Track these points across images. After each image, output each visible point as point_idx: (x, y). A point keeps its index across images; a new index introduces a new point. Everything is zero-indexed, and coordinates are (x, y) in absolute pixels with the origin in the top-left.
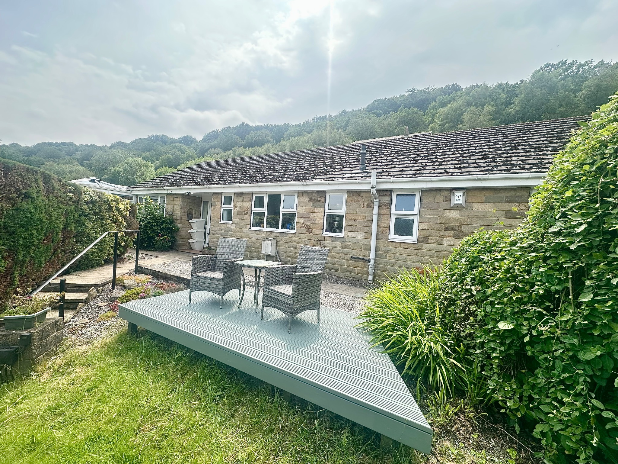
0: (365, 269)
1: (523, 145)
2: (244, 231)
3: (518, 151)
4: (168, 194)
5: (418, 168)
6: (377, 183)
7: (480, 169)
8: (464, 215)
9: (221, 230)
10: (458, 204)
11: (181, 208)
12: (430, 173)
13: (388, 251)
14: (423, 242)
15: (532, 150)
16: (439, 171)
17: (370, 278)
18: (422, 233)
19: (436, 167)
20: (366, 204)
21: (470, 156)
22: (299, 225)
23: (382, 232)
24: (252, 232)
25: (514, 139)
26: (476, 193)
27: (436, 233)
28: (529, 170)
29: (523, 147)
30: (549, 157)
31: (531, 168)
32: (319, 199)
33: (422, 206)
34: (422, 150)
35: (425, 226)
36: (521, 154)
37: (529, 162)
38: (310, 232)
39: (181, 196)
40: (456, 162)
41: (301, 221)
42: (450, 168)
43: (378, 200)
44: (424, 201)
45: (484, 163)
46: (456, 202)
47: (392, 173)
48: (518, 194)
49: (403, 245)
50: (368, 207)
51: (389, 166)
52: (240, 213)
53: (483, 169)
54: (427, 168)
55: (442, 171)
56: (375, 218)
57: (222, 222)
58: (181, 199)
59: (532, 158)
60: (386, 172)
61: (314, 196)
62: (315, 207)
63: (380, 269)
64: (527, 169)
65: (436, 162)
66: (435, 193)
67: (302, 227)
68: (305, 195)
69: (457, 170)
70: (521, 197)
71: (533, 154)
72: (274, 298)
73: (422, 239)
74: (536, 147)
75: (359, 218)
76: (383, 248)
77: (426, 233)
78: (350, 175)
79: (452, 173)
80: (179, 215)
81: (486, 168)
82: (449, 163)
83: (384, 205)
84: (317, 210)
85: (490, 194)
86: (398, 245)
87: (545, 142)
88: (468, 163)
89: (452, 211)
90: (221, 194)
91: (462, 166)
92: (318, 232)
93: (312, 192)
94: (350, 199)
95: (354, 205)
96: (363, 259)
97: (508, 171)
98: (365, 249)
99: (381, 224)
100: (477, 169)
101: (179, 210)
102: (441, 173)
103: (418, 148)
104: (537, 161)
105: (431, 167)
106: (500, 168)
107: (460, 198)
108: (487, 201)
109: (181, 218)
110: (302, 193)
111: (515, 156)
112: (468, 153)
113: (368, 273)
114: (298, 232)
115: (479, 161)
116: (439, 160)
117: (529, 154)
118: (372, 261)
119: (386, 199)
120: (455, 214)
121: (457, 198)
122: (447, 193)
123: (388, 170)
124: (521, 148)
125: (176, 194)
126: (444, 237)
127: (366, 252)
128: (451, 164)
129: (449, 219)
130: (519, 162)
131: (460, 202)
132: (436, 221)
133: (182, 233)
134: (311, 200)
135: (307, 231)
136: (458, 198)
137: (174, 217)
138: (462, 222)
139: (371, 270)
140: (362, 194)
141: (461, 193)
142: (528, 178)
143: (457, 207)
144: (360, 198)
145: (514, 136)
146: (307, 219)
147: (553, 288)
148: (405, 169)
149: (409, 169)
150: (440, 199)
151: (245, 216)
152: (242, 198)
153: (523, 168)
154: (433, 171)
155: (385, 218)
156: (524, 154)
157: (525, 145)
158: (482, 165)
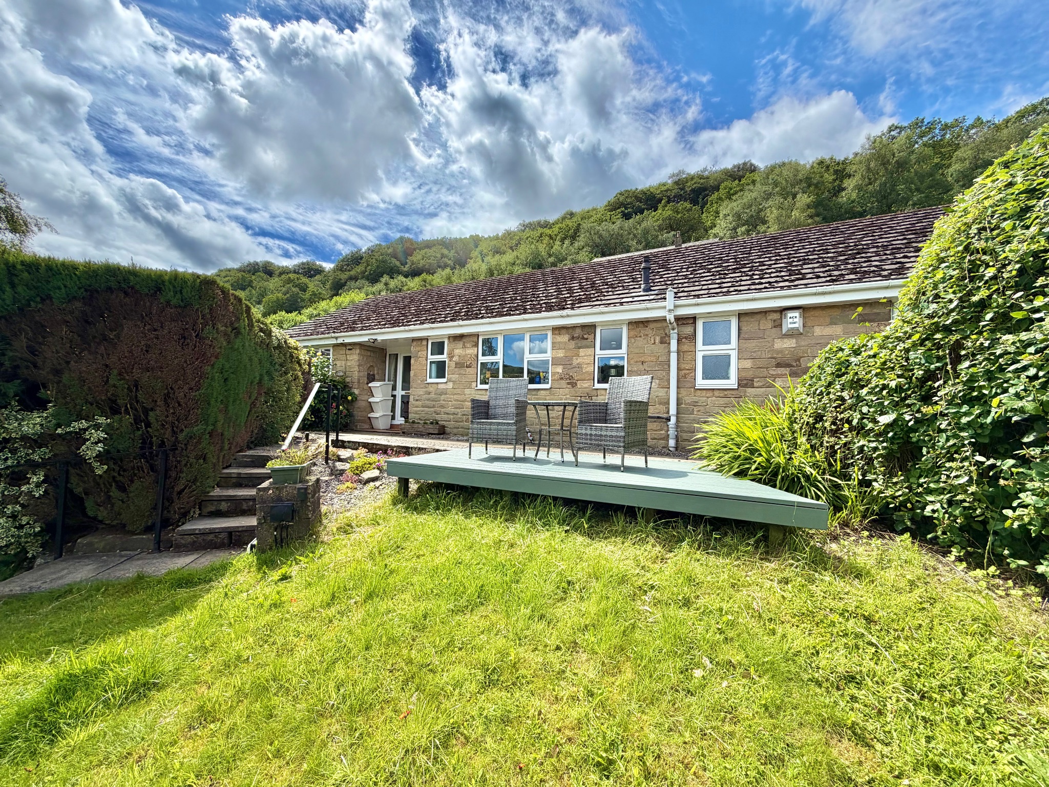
0: (663, 432)
1: (874, 247)
2: (467, 391)
3: (869, 255)
4: (335, 346)
5: (730, 284)
6: (676, 306)
7: (820, 280)
8: (803, 343)
9: (429, 393)
10: (792, 329)
11: (359, 366)
12: (749, 289)
13: (695, 404)
14: (746, 386)
15: (888, 252)
16: (763, 286)
17: (672, 443)
18: (743, 374)
19: (757, 281)
20: (658, 339)
21: (801, 265)
22: (557, 377)
23: (685, 376)
24: (480, 392)
25: (861, 239)
26: (817, 313)
27: (764, 372)
28: (887, 277)
29: (875, 250)
30: (912, 259)
31: (891, 274)
32: (585, 336)
33: (742, 336)
34: (727, 261)
35: (748, 364)
36: (873, 259)
37: (887, 267)
38: (573, 385)
39: (358, 347)
40: (783, 274)
41: (559, 369)
42: (776, 282)
43: (676, 331)
44: (744, 328)
45: (823, 272)
46: (790, 326)
47: (693, 293)
48: (875, 311)
49: (717, 393)
50: (661, 342)
51: (686, 285)
52: (459, 365)
53: (824, 280)
54: (743, 283)
55: (767, 285)
56: (674, 357)
57: (429, 381)
58: (358, 351)
59: (889, 262)
60: (683, 291)
61: (578, 332)
62: (580, 348)
63: (685, 429)
64: (885, 276)
65: (754, 274)
66: (758, 316)
67: (561, 379)
68: (564, 331)
69: (787, 284)
70: (878, 314)
71: (889, 257)
72: (596, 435)
73: (745, 382)
74: (893, 249)
75: (649, 359)
76: (688, 399)
77: (750, 374)
78: (631, 299)
79: (782, 287)
80: (356, 375)
81: (828, 279)
82: (773, 275)
83: (686, 338)
84: (582, 352)
85: (836, 313)
86: (710, 394)
87: (905, 241)
88: (801, 274)
89: (785, 340)
90: (427, 339)
91: (793, 278)
92: (586, 384)
93: (574, 327)
94: (632, 333)
95: (640, 342)
96: (658, 418)
97: (860, 280)
98: (660, 404)
99: (683, 366)
100: (815, 280)
101: (357, 369)
102: (766, 288)
103: (720, 259)
104: (897, 266)
105: (749, 282)
106: (847, 277)
107: (795, 320)
108: (833, 323)
109: (359, 380)
110: (557, 330)
111: (865, 262)
112: (798, 261)
113: (667, 437)
114: (555, 386)
115: (816, 270)
116: (757, 272)
117: (884, 257)
118: (673, 420)
119: (688, 330)
120: (790, 343)
121: (791, 320)
122: (776, 316)
123: (686, 289)
124: (871, 250)
125: (350, 344)
126: (774, 378)
127: (662, 408)
128: (777, 276)
129: (781, 351)
130: (872, 269)
131: (796, 325)
132: (764, 356)
133: (361, 404)
134: (573, 338)
135: (568, 384)
136: (793, 321)
137: (348, 380)
138: (801, 355)
139: (672, 432)
140: (652, 325)
141: (796, 314)
142: (887, 288)
143: (793, 334)
144: (648, 331)
145: (859, 235)
146: (569, 367)
147: (932, 366)
148: (710, 287)
149: (717, 286)
150: (766, 324)
151: (468, 370)
152: (461, 343)
153: (880, 275)
154: (753, 287)
155: (688, 357)
156: (877, 258)
157: (877, 247)
158: (822, 275)
